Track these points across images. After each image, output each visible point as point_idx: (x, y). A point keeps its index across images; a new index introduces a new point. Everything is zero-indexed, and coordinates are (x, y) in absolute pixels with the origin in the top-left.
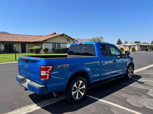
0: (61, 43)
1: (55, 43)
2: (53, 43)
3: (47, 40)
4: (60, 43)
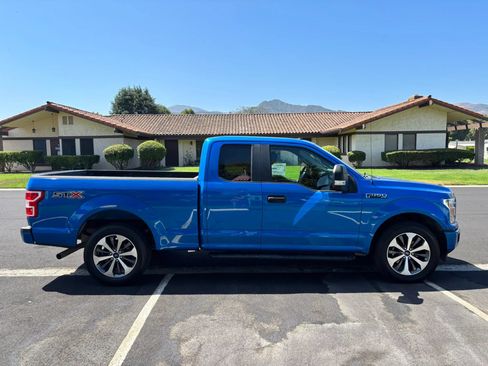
0: (421, 132)
1: (397, 133)
2: (386, 133)
3: (361, 123)
4: (415, 133)
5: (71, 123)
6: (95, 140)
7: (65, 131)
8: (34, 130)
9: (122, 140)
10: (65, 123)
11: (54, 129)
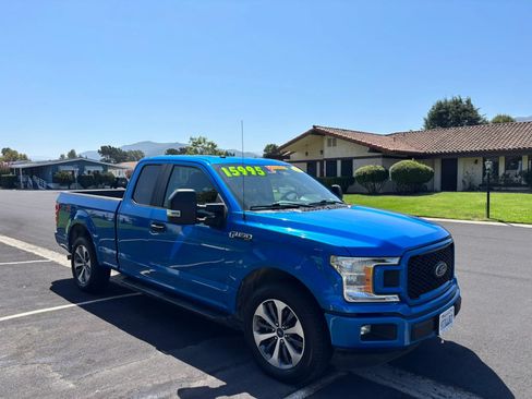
5: (335, 145)
6: (355, 161)
7: (330, 153)
8: (307, 154)
9: (380, 160)
10: (329, 145)
11: (322, 152)
